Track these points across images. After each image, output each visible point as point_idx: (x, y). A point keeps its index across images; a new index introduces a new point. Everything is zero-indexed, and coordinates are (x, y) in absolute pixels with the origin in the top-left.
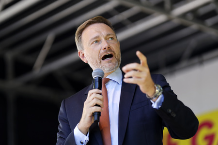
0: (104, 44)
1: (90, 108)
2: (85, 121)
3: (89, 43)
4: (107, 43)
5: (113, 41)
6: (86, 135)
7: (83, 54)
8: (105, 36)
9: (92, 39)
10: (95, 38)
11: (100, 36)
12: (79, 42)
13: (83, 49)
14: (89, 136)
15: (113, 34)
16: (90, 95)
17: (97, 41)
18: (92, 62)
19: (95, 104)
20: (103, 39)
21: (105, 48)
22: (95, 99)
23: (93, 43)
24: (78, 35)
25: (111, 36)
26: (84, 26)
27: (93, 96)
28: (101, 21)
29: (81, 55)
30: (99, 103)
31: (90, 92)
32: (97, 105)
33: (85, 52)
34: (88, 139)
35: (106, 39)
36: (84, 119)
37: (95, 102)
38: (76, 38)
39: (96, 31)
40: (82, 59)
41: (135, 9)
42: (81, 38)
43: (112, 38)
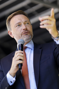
0: (23, 27)
1: (16, 62)
2: (13, 69)
3: (15, 26)
4: (25, 26)
5: (28, 25)
6: (14, 78)
7: (11, 33)
8: (24, 22)
9: (16, 24)
10: (18, 23)
11: (21, 22)
12: (8, 25)
13: (11, 30)
14: (16, 78)
15: (28, 21)
16: (16, 54)
17: (19, 25)
18: (16, 37)
19: (19, 59)
20: (23, 24)
21: (24, 29)
22: (19, 56)
23: (17, 26)
24: (8, 21)
25: (27, 22)
26: (12, 16)
27: (18, 54)
28: (21, 13)
29: (10, 33)
30: (22, 58)
31: (16, 52)
32: (20, 60)
33: (12, 32)
34: (15, 80)
35: (24, 24)
36: (13, 68)
37: (19, 58)
38: (7, 23)
39: (19, 19)
40: (10, 35)
41: (40, 5)
42: (10, 23)
43: (28, 23)
